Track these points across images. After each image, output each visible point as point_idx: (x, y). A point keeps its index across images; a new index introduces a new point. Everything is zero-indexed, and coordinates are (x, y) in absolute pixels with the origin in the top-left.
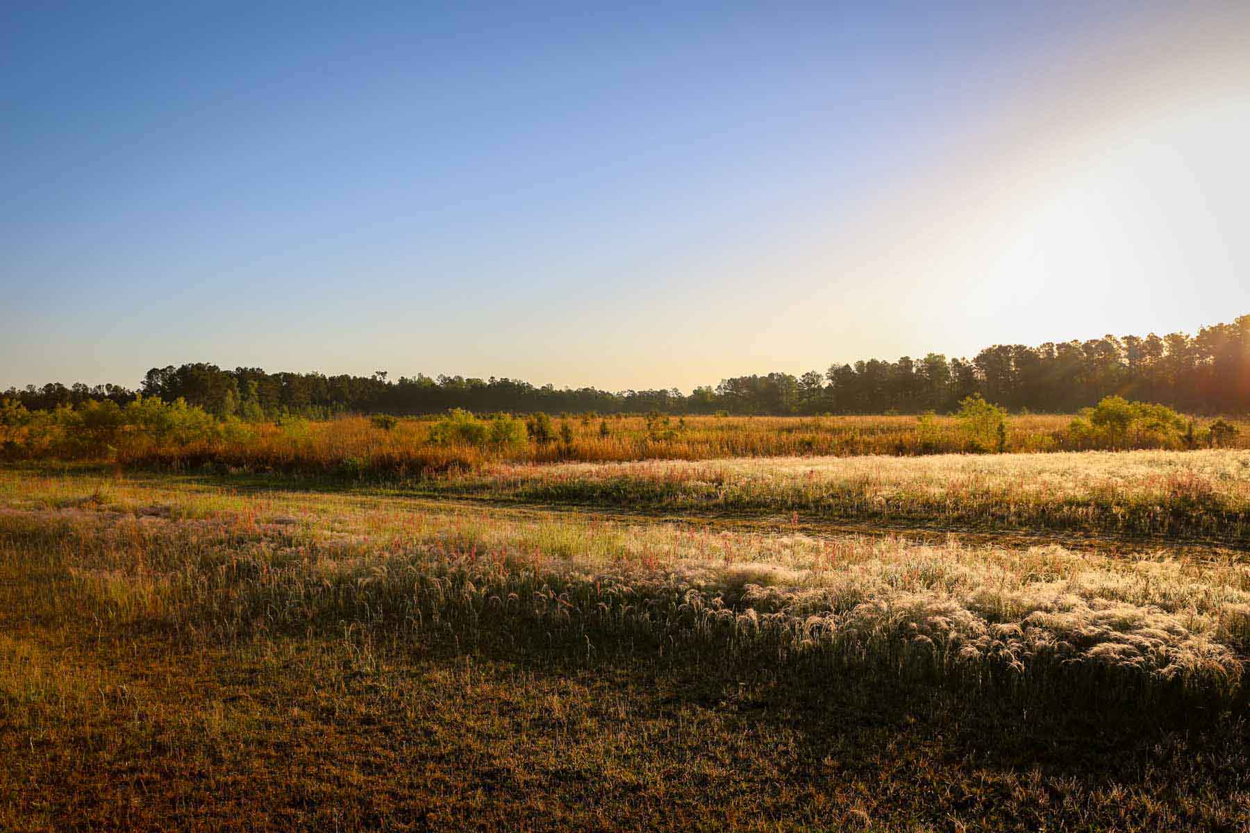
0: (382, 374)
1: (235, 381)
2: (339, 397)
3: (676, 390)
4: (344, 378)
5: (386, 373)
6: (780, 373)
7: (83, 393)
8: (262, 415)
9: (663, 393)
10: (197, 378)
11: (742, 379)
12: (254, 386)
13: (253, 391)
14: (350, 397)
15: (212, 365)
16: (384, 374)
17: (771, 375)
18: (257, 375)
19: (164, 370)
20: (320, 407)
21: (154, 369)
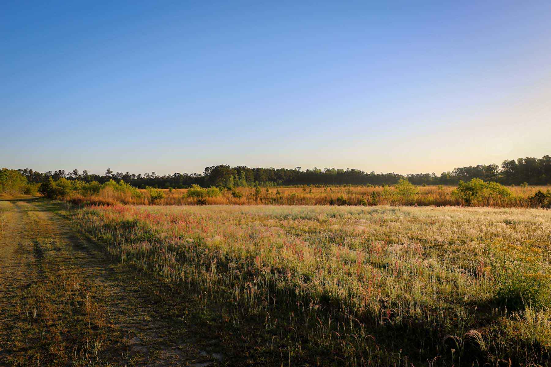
0: (299, 168)
1: (236, 172)
2: (280, 178)
3: (434, 174)
4: (283, 170)
5: (300, 167)
6: (483, 165)
7: (187, 176)
8: (246, 185)
9: (427, 175)
10: (220, 171)
11: (464, 168)
12: (243, 174)
13: (243, 176)
14: (285, 177)
15: (227, 165)
16: (300, 168)
17: (478, 166)
18: (245, 169)
19: (211, 168)
20: (272, 182)
21: (207, 167)
